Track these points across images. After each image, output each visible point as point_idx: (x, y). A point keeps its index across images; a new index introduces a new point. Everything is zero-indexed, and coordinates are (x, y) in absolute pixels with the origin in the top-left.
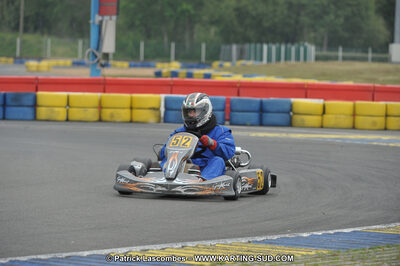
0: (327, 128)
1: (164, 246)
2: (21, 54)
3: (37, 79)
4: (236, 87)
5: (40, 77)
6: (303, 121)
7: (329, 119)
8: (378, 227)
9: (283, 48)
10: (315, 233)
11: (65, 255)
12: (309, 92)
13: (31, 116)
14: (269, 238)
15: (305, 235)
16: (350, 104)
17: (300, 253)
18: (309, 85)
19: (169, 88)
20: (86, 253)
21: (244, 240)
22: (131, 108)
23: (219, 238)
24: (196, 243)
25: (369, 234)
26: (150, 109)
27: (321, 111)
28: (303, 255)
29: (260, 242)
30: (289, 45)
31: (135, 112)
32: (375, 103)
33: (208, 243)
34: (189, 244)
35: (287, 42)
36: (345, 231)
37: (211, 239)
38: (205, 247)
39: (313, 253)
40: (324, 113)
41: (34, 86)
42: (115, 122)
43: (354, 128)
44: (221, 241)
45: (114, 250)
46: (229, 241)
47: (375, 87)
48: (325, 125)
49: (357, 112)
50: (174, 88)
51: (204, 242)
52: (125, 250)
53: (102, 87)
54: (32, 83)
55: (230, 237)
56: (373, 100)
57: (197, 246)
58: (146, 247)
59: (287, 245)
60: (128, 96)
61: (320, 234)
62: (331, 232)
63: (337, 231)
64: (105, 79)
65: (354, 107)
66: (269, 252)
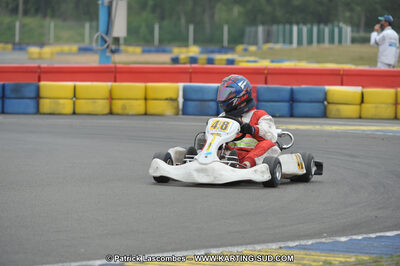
0: (366, 119)
2: (20, 39)
3: (39, 67)
4: (263, 73)
5: (44, 65)
6: (338, 110)
7: (369, 109)
9: (315, 29)
10: (354, 237)
12: (345, 78)
13: (33, 110)
14: (303, 242)
15: (343, 239)
17: (337, 259)
18: (344, 70)
19: (188, 76)
21: (274, 246)
22: (146, 99)
23: (247, 244)
24: (220, 250)
26: (167, 99)
27: (359, 100)
28: (341, 262)
29: (290, 248)
30: (322, 25)
31: (150, 103)
33: (235, 249)
34: (213, 251)
35: (319, 23)
36: (389, 234)
37: (238, 245)
39: (353, 259)
40: (362, 102)
41: (37, 75)
42: (128, 115)
43: (396, 118)
44: (249, 247)
46: (258, 247)
48: (363, 116)
50: (193, 76)
51: (230, 249)
53: (112, 75)
54: (35, 72)
55: (259, 242)
59: (323, 250)
60: (142, 85)
61: (360, 237)
62: (373, 236)
63: (378, 234)
64: (116, 68)
65: (396, 94)
66: (303, 259)
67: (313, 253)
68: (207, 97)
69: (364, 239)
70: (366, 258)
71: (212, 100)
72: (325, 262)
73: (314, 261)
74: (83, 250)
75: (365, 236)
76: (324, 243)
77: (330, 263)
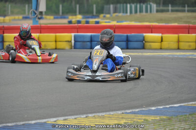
0: (164, 49)
1: (76, 117)
3: (3, 27)
4: (113, 28)
5: (5, 26)
6: (150, 45)
7: (165, 44)
8: (193, 103)
9: (138, 6)
10: (159, 107)
11: (22, 123)
12: (153, 30)
13: (1, 48)
14: (134, 110)
15: (153, 108)
16: (176, 35)
17: (150, 118)
18: (154, 26)
19: (76, 30)
20: (33, 122)
21: (120, 112)
22: (56, 41)
23: (106, 111)
24: (93, 115)
25: (188, 107)
26: (66, 41)
27: (160, 40)
28: (152, 119)
29: (128, 113)
30: (142, 4)
31: (58, 43)
32: (189, 35)
33: (100, 114)
34: (90, 115)
35: (140, 2)
36: (175, 105)
37: (102, 112)
38: (99, 116)
39: (158, 118)
40: (162, 41)
41: (2, 31)
42: (47, 49)
43: (178, 49)
44: (108, 113)
45: (49, 120)
46: (112, 113)
47: (189, 26)
48: (162, 48)
49: (180, 40)
50: (79, 29)
51: (98, 114)
52: (55, 119)
53: (39, 30)
54: (1, 29)
55: (112, 111)
56: (189, 33)
57: (94, 116)
58: (66, 118)
59: (143, 114)
60: (54, 34)
61: (161, 107)
62: (168, 106)
63: (170, 106)
64: (41, 26)
65: (178, 37)
66: (134, 118)
67: (138, 115)
68: (85, 40)
69: (164, 108)
70: (164, 117)
71: (88, 42)
72: (144, 120)
73: (139, 119)
74: (26, 116)
75: (164, 107)
76: (144, 110)
77: (147, 120)
